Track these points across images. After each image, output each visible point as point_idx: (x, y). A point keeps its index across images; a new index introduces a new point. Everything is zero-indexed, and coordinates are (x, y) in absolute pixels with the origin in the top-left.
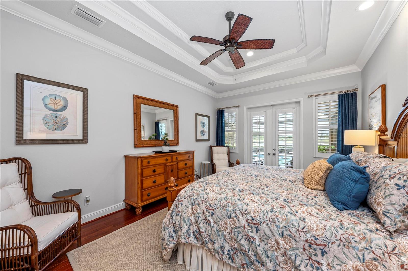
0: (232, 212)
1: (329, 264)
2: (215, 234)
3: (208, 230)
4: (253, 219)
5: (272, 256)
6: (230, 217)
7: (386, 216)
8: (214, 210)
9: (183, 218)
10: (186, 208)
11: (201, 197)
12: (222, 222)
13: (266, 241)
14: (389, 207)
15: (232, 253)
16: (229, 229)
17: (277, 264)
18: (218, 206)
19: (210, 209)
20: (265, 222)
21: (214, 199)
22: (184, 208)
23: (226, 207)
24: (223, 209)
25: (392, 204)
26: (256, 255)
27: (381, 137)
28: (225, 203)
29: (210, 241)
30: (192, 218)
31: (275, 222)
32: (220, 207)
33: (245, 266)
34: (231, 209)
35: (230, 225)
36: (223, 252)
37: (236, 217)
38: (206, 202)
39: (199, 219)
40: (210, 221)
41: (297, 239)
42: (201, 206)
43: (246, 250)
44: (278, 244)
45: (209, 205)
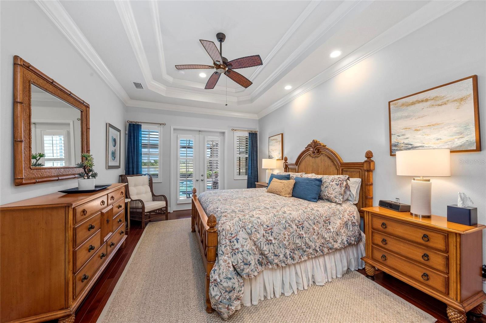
0: (286, 223)
1: (332, 227)
2: (278, 248)
3: (271, 248)
4: (299, 222)
5: (313, 239)
6: (285, 228)
7: (336, 198)
8: (272, 229)
9: (248, 252)
10: (245, 240)
11: (255, 223)
12: (280, 235)
13: (308, 232)
14: (336, 194)
15: (292, 254)
16: (287, 237)
17: (316, 242)
18: (274, 224)
19: (269, 230)
20: (305, 220)
21: (267, 220)
22: (243, 241)
23: (280, 222)
24: (279, 224)
25: (336, 192)
26: (306, 243)
27: (286, 164)
28: (278, 219)
29: (275, 257)
30: (253, 248)
31: (309, 218)
32: (276, 224)
33: (301, 257)
34: (284, 222)
35: (287, 234)
36: (287, 258)
37: (289, 226)
38: (262, 225)
39: (261, 244)
40: (271, 240)
41: (320, 222)
42: (259, 231)
43: (301, 245)
44: (314, 230)
45: (266, 227)
